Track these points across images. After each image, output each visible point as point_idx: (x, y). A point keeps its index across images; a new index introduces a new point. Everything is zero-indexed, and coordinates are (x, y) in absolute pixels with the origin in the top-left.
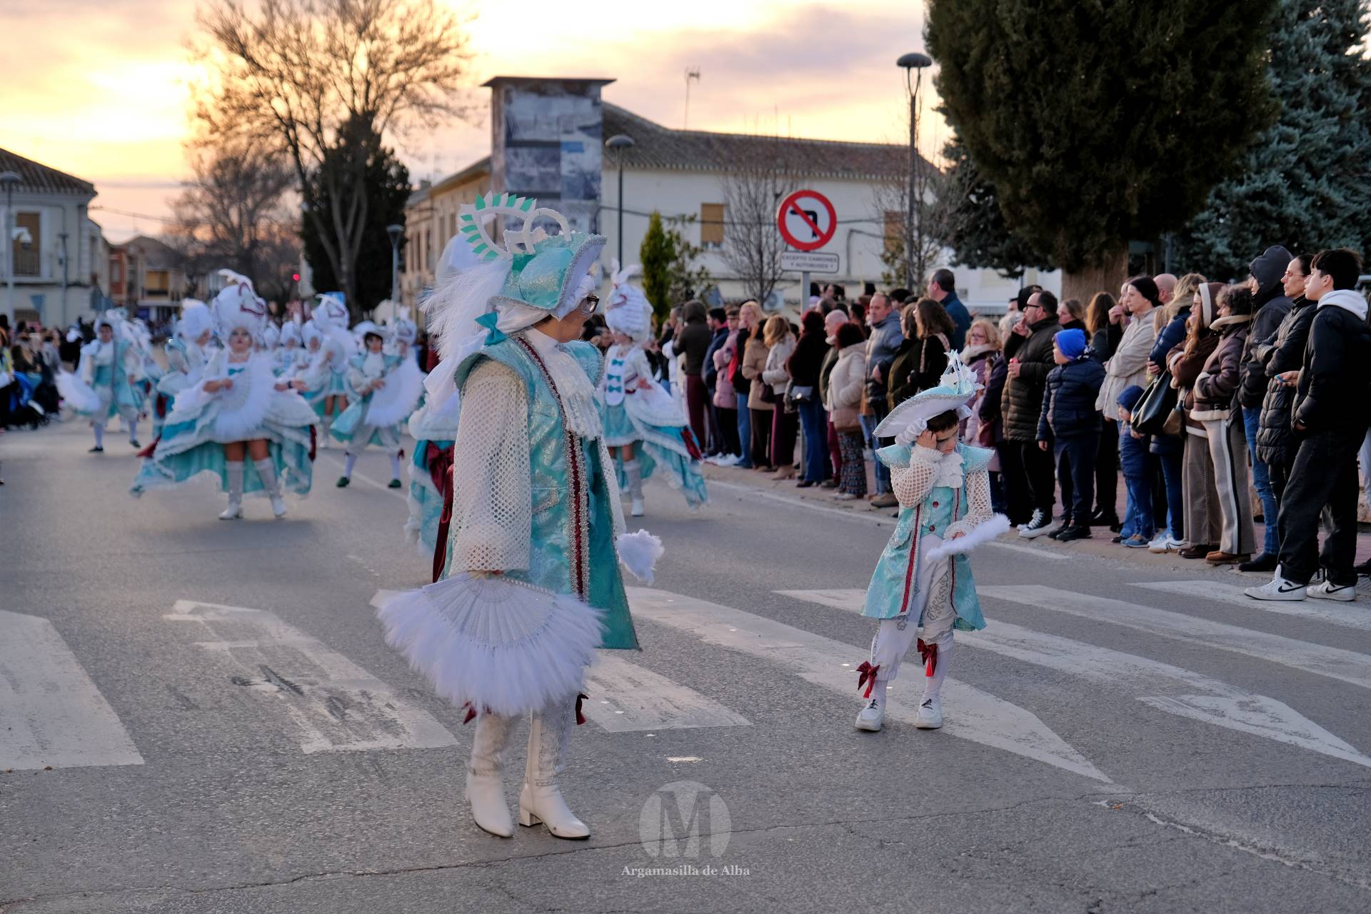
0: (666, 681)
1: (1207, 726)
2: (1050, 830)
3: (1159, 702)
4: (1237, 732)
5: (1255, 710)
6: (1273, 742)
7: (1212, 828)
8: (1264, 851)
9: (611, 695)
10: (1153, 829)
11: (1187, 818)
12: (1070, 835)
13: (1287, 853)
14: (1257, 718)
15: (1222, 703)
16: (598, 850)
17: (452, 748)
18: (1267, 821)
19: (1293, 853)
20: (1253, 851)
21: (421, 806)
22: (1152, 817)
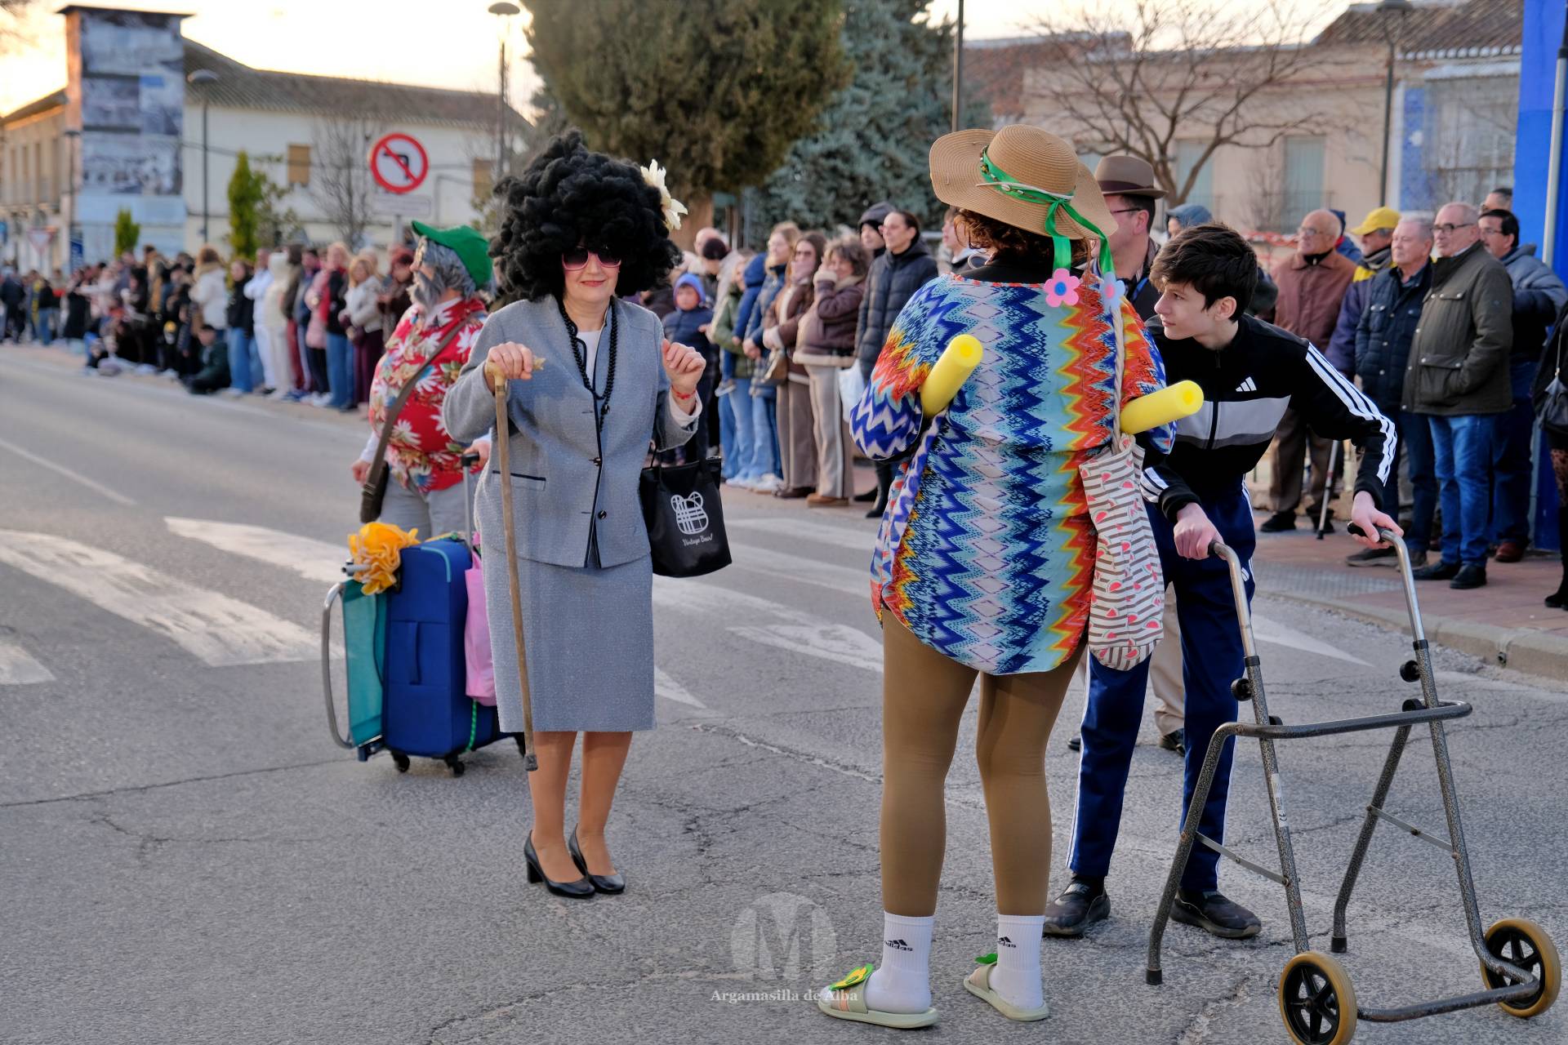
0: (267, 615)
1: (792, 654)
2: (648, 754)
3: (746, 631)
4: (820, 659)
5: (836, 638)
6: (853, 668)
7: (799, 748)
8: (846, 768)
9: (212, 629)
10: (744, 750)
11: (776, 739)
12: (667, 757)
13: (867, 769)
14: (838, 646)
15: (805, 632)
16: (204, 781)
17: (49, 684)
18: (849, 740)
19: (873, 769)
20: (837, 768)
21: (17, 741)
22: (743, 739)
